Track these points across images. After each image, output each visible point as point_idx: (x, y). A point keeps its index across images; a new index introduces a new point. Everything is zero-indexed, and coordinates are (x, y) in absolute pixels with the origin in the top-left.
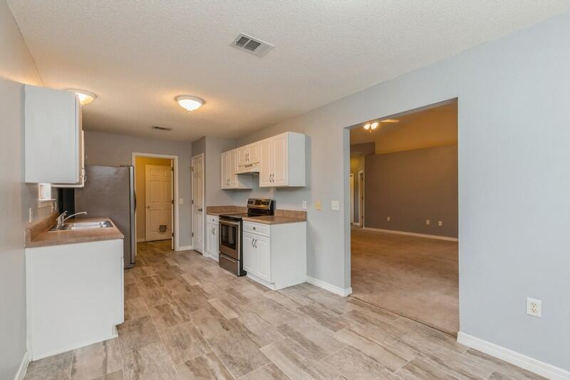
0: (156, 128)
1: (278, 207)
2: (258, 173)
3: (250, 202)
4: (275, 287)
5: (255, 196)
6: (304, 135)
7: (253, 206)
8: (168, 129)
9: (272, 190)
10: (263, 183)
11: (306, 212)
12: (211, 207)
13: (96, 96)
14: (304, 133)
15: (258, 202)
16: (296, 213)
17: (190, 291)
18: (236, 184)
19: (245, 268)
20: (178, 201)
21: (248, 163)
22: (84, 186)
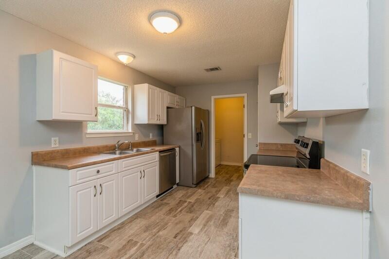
1: (328, 155)
3: (297, 141)
11: (369, 185)
20: (248, 136)
22: (166, 123)
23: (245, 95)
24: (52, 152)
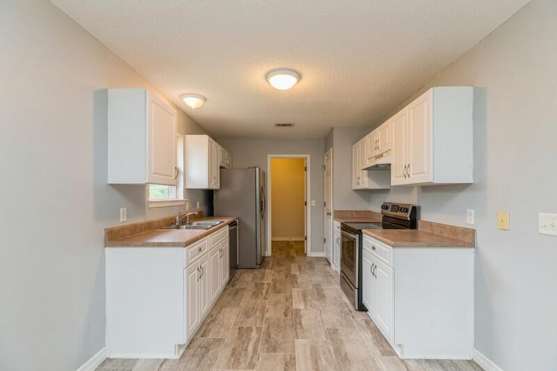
0: (279, 125)
1: (425, 217)
2: (390, 165)
3: (385, 207)
4: (402, 353)
5: (392, 199)
6: (472, 88)
7: (389, 212)
8: (290, 125)
9: (415, 191)
10: (396, 179)
11: (474, 231)
12: (340, 212)
13: (205, 99)
14: (472, 86)
15: (396, 207)
16: (453, 230)
17: (286, 316)
18: (366, 183)
19: (365, 301)
20: (311, 203)
21: (378, 153)
22: (219, 188)
23: (308, 156)
24: (123, 228)
